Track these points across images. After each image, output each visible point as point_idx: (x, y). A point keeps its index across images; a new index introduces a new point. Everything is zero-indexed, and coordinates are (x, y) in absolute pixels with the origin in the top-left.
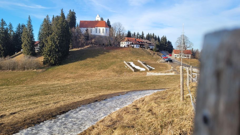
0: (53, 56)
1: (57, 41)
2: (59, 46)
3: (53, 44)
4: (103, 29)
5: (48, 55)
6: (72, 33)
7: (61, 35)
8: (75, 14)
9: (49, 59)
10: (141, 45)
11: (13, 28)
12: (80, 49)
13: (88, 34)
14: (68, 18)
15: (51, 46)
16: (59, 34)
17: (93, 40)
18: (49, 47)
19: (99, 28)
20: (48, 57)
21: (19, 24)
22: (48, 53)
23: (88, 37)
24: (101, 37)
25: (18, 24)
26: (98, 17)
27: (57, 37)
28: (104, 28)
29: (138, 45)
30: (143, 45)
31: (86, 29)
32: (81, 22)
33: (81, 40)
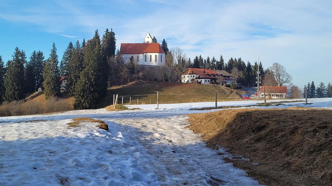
0: (88, 97)
1: (92, 77)
2: (95, 83)
3: (87, 82)
4: (156, 56)
5: (81, 96)
6: (110, 65)
7: (98, 69)
8: (114, 34)
9: (83, 101)
10: (212, 79)
11: (26, 58)
12: (121, 86)
13: (133, 65)
14: (104, 41)
15: (84, 85)
16: (95, 68)
17: (141, 74)
18: (82, 86)
19: (149, 54)
20: (80, 98)
21: (35, 52)
22: (81, 93)
23: (133, 69)
24: (152, 68)
25: (33, 52)
26: (148, 38)
27: (92, 71)
28: (157, 54)
29: (207, 80)
30: (215, 79)
31: (130, 56)
32: (122, 45)
33: (123, 74)
